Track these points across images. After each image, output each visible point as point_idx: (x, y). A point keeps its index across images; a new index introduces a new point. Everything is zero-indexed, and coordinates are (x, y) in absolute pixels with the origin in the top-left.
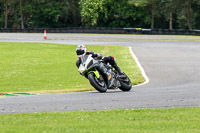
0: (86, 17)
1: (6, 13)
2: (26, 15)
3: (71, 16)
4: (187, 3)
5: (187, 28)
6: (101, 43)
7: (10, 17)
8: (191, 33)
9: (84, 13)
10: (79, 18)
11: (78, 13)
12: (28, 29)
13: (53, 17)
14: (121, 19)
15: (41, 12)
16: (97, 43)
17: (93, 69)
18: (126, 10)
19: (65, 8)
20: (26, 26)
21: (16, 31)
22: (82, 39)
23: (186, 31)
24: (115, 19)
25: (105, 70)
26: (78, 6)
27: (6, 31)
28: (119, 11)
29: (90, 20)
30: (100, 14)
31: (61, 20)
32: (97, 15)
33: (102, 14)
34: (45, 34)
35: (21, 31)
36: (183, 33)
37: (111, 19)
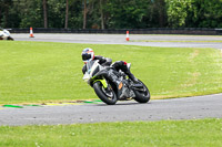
0: (173, 16)
1: (84, 12)
2: (107, 14)
3: (156, 15)
6: (190, 46)
7: (89, 16)
9: (171, 12)
10: (165, 17)
11: (164, 11)
12: (109, 30)
13: (136, 16)
14: (212, 18)
15: (124, 11)
16: (181, 45)
17: (100, 77)
18: (218, 8)
19: (150, 7)
20: (106, 26)
21: (95, 31)
22: (169, 40)
24: (205, 19)
25: (114, 78)
26: (164, 4)
27: (85, 32)
28: (210, 9)
29: (178, 19)
30: (189, 13)
31: (146, 20)
32: (185, 14)
33: (191, 13)
34: (127, 35)
35: (101, 32)
37: (201, 19)
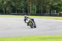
4: (9, 5)
5: (9, 13)
8: (10, 14)
23: (9, 14)
36: (8, 14)
